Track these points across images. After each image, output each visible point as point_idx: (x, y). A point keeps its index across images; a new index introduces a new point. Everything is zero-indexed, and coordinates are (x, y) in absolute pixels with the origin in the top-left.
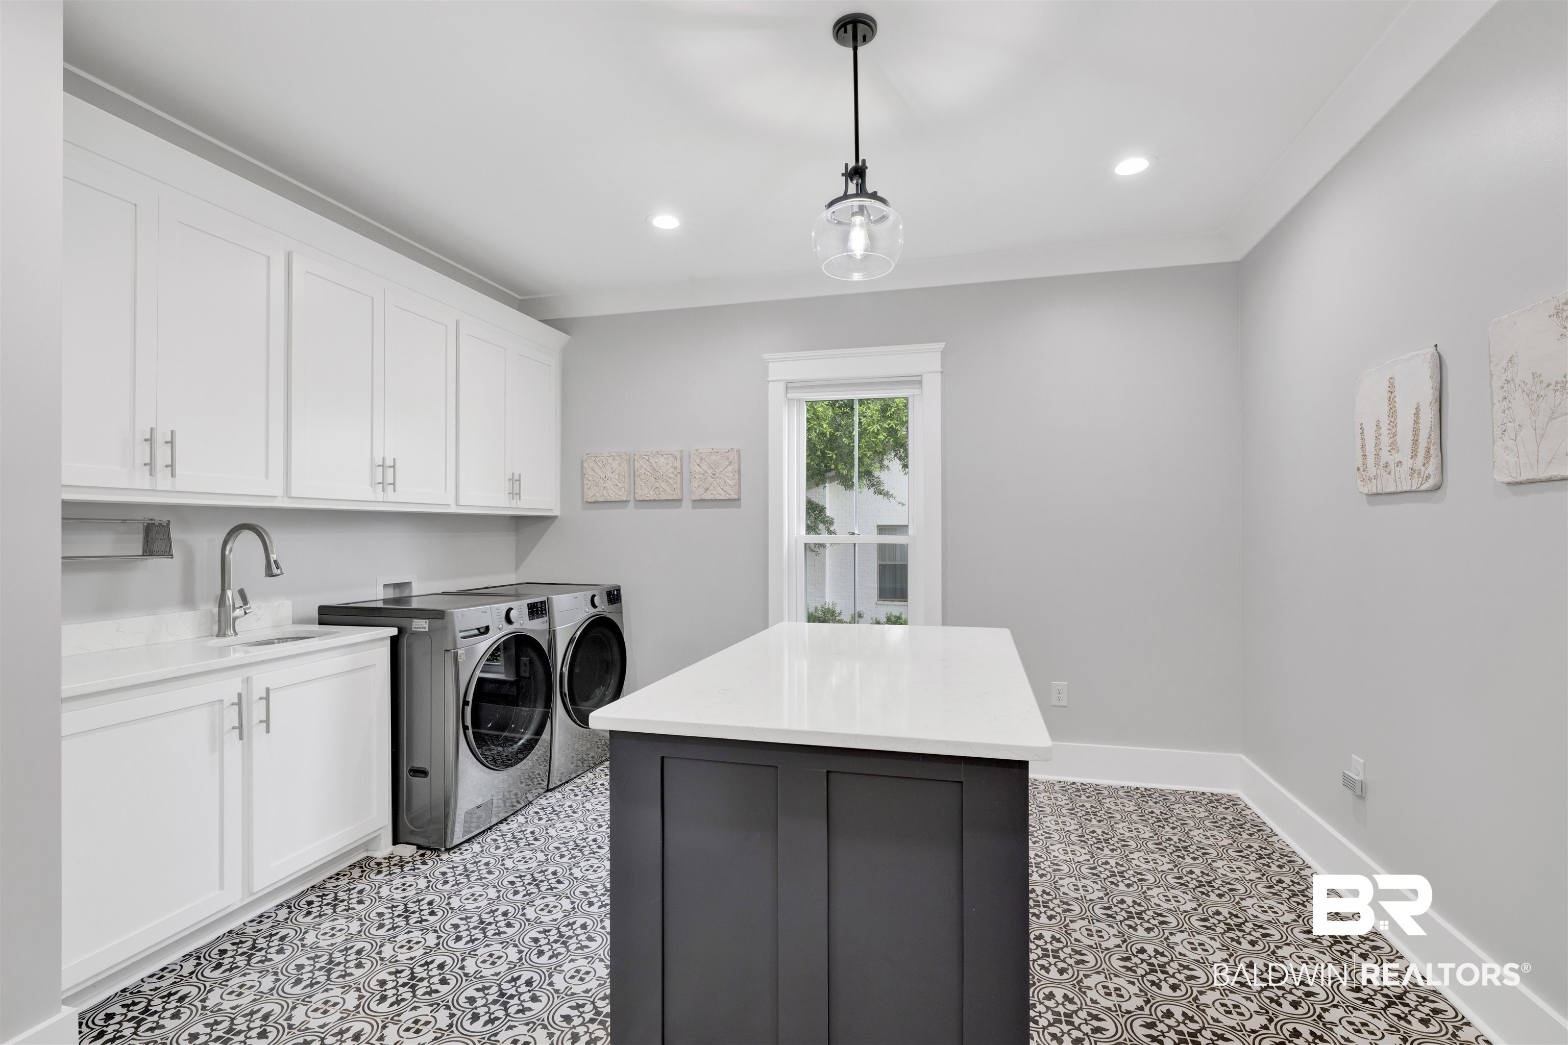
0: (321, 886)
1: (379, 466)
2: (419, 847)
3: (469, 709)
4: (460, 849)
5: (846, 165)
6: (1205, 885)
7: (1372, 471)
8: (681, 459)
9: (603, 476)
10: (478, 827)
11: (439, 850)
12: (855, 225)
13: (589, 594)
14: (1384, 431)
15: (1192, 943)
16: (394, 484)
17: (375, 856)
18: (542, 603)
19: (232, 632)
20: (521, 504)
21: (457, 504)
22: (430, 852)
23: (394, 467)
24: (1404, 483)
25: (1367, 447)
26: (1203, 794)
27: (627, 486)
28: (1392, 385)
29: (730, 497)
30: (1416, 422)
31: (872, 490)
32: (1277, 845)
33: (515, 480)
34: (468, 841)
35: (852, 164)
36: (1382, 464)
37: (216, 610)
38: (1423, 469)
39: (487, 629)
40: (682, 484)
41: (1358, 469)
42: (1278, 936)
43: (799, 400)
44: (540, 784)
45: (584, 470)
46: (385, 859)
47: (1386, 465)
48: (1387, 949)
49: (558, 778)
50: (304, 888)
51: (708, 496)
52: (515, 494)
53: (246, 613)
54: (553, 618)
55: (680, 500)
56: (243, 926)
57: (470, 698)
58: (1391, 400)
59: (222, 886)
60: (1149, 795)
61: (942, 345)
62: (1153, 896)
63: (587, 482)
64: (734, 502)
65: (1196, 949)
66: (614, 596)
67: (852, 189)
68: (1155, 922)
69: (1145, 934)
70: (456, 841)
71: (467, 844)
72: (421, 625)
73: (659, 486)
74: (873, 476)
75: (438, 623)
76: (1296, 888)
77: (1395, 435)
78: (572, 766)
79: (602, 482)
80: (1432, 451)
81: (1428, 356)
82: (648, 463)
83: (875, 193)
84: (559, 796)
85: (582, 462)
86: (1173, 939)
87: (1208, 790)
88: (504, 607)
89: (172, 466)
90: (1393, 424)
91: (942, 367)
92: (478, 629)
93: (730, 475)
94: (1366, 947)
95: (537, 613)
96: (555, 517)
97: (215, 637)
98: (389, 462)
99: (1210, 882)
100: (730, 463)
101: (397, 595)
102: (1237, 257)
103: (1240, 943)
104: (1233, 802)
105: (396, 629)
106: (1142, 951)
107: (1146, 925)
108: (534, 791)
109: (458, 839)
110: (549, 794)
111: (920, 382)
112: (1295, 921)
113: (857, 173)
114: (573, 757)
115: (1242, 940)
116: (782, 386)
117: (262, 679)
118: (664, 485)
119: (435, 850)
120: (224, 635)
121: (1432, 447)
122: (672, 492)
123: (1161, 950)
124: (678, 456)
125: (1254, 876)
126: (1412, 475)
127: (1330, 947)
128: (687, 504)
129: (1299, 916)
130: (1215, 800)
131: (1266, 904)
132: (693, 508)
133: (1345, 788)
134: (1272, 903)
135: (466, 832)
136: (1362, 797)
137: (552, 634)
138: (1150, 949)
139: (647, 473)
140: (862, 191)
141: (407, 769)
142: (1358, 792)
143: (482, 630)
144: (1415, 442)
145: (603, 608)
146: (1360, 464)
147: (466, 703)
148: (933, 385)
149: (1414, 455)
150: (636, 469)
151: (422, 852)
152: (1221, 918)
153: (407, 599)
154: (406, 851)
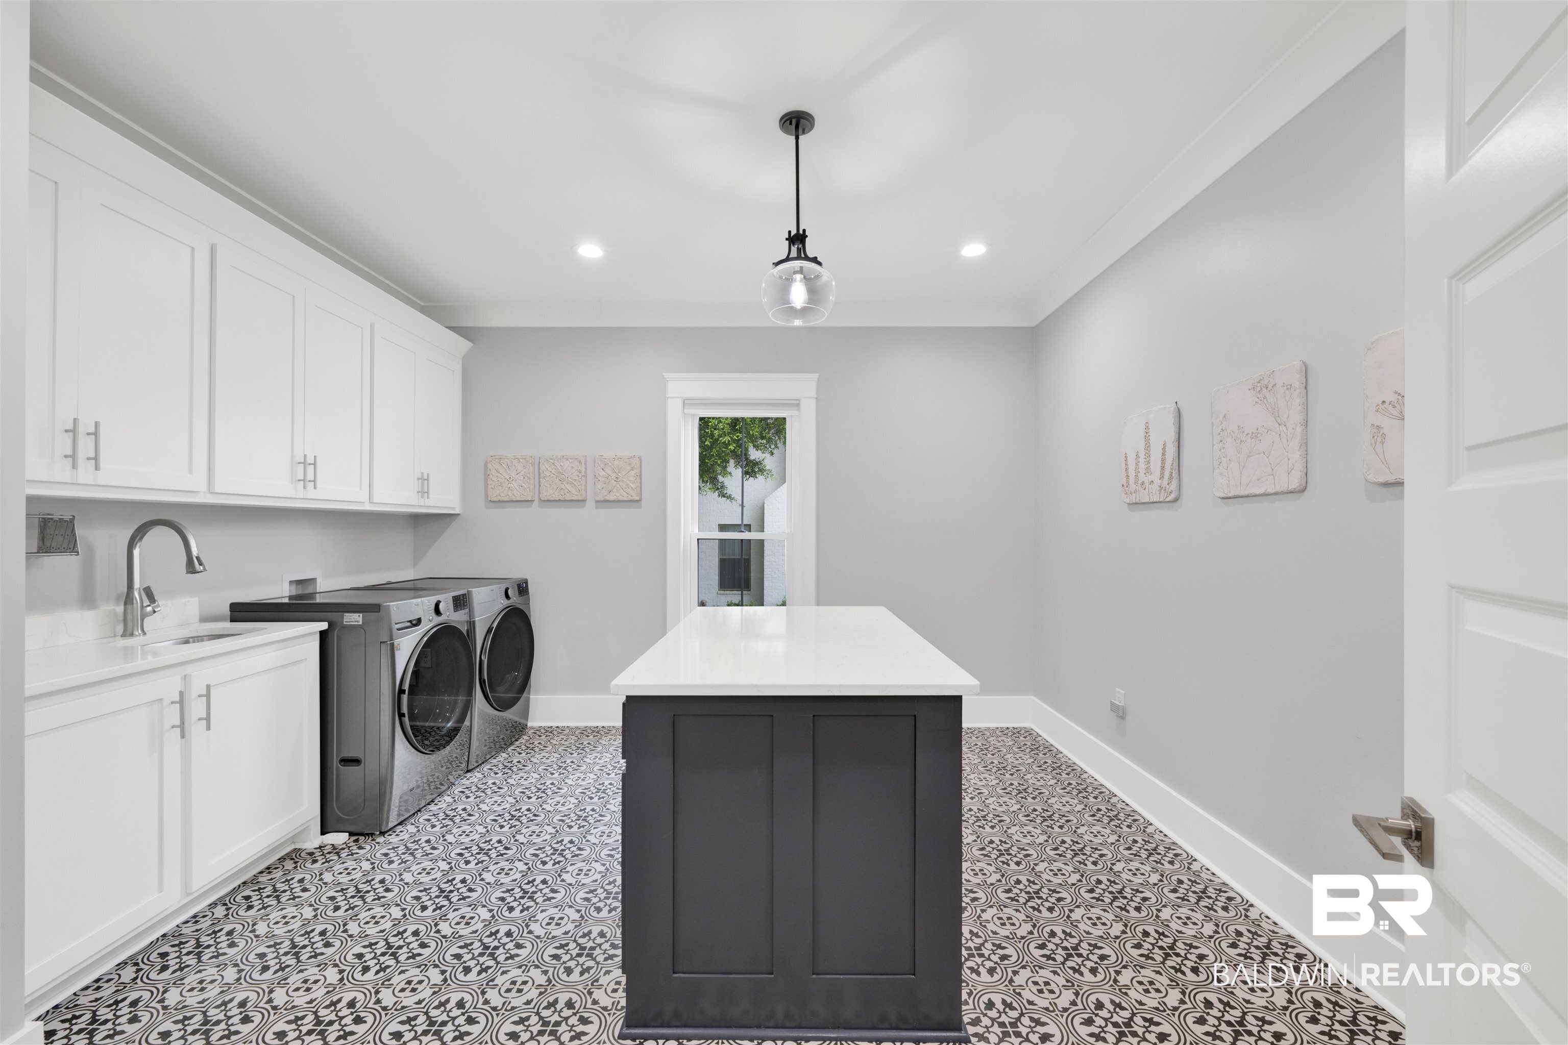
0: (254, 880)
1: (299, 463)
2: (351, 834)
3: (405, 697)
4: (395, 832)
5: (790, 232)
6: (1023, 792)
7: (1133, 487)
8: (586, 464)
9: (508, 477)
10: (407, 810)
11: (372, 834)
12: (795, 280)
13: (504, 587)
14: (1142, 460)
15: (1023, 833)
16: (314, 481)
17: (304, 847)
18: (464, 595)
19: (140, 632)
20: (428, 502)
21: (371, 502)
22: (363, 838)
23: (315, 464)
24: (1155, 496)
25: (1130, 470)
26: (1008, 728)
27: (532, 487)
28: (1147, 428)
29: (632, 498)
30: (1164, 454)
31: (717, 493)
32: (1063, 760)
33: (424, 479)
34: (400, 824)
35: (794, 232)
36: (1140, 482)
37: (120, 609)
38: (1168, 487)
39: (419, 621)
40: (586, 486)
41: (1123, 485)
42: (1076, 821)
43: (693, 415)
44: (459, 766)
45: (489, 472)
46: (316, 849)
47: (1143, 483)
48: (1142, 820)
49: (475, 760)
50: (235, 884)
51: (611, 497)
52: (424, 493)
53: (155, 612)
54: (473, 609)
55: (584, 501)
56: (177, 928)
57: (406, 687)
58: (1147, 438)
59: (161, 890)
60: (972, 733)
61: (816, 376)
62: (990, 804)
63: (491, 482)
64: (635, 502)
65: (1026, 836)
66: (523, 588)
67: (794, 253)
68: (996, 821)
69: (991, 830)
70: (391, 825)
71: (400, 827)
72: (354, 619)
73: (564, 487)
74: (718, 481)
75: (373, 616)
76: (1080, 787)
77: (1149, 462)
78: (486, 748)
79: (507, 482)
80: (1174, 475)
81: (1172, 409)
82: (553, 467)
83: (816, 258)
84: (480, 775)
85: (486, 464)
86: (1009, 831)
87: (1010, 725)
88: (433, 600)
89: (96, 459)
90: (1148, 455)
91: (817, 393)
92: (410, 621)
93: (632, 479)
94: (1130, 820)
95: (460, 606)
96: (458, 514)
97: (119, 638)
98: (310, 460)
99: (1025, 790)
100: (632, 468)
101: (300, 592)
102: (1033, 325)
103: (1053, 828)
104: (1029, 732)
105: (326, 624)
106: (992, 842)
107: (990, 824)
108: (454, 773)
109: (393, 821)
110: (469, 775)
111: (798, 405)
112: (1084, 809)
113: (798, 239)
114: (486, 740)
115: (1054, 826)
116: (680, 402)
117: (200, 677)
118: (569, 487)
119: (368, 834)
120: (132, 635)
121: (1174, 472)
122: (576, 493)
123: (1004, 840)
124: (583, 460)
125: (1053, 782)
126: (1160, 490)
127: (1108, 823)
128: (590, 504)
129: (1086, 806)
130: (1016, 732)
131: (1064, 800)
132: (597, 508)
133: (1112, 712)
134: (1067, 799)
135: (399, 815)
136: (1123, 718)
137: (472, 625)
138: (996, 840)
139: (552, 475)
140: (802, 255)
141: (337, 759)
142: (1121, 714)
143: (414, 622)
144: (1163, 468)
145: (515, 599)
146: (1124, 482)
147: (402, 691)
148: (809, 408)
149: (1162, 477)
150: (541, 472)
151: (355, 838)
152: (1037, 813)
153: (312, 595)
154: (339, 838)
